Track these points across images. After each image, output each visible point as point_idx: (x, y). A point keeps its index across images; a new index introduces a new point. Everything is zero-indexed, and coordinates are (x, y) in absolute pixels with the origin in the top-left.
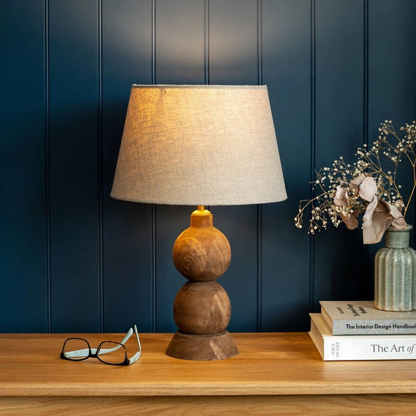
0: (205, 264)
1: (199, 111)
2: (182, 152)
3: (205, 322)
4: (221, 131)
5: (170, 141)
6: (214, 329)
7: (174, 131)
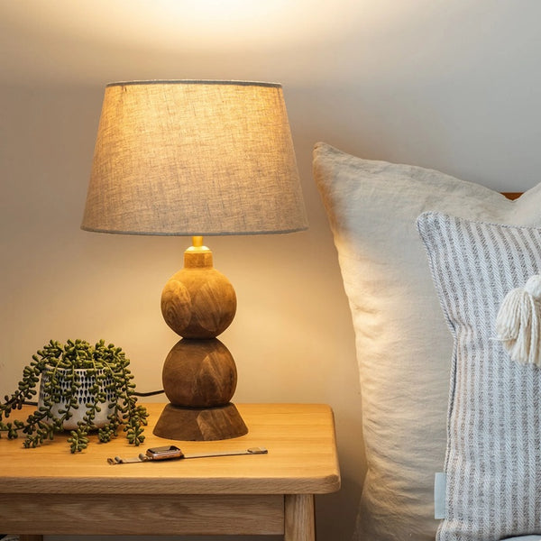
0: (190, 315)
1: (162, 113)
2: (139, 166)
3: (190, 391)
4: (188, 140)
5: (127, 153)
6: (205, 400)
7: (131, 139)
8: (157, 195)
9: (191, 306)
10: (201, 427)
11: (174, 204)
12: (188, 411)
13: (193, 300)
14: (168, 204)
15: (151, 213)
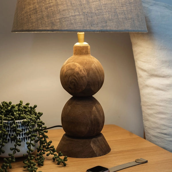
0: (86, 83)
6: (94, 132)
8: (86, 6)
9: (87, 77)
10: (94, 149)
11: (97, 11)
12: (85, 140)
13: (88, 74)
14: (93, 11)
15: (82, 17)
